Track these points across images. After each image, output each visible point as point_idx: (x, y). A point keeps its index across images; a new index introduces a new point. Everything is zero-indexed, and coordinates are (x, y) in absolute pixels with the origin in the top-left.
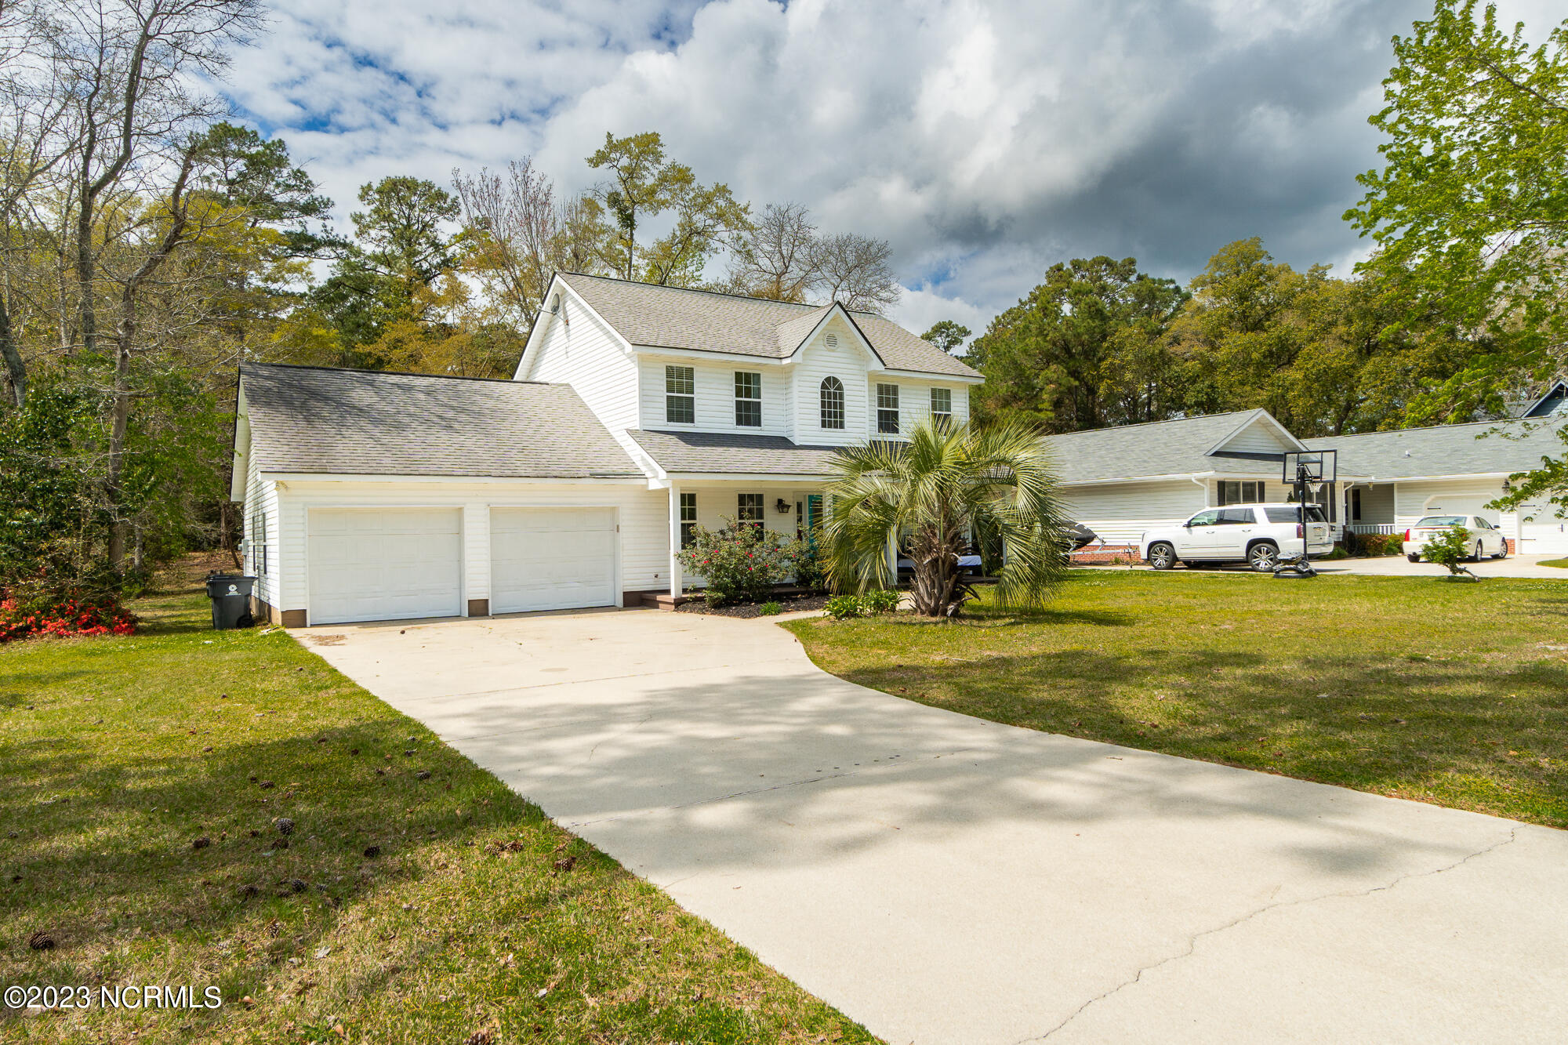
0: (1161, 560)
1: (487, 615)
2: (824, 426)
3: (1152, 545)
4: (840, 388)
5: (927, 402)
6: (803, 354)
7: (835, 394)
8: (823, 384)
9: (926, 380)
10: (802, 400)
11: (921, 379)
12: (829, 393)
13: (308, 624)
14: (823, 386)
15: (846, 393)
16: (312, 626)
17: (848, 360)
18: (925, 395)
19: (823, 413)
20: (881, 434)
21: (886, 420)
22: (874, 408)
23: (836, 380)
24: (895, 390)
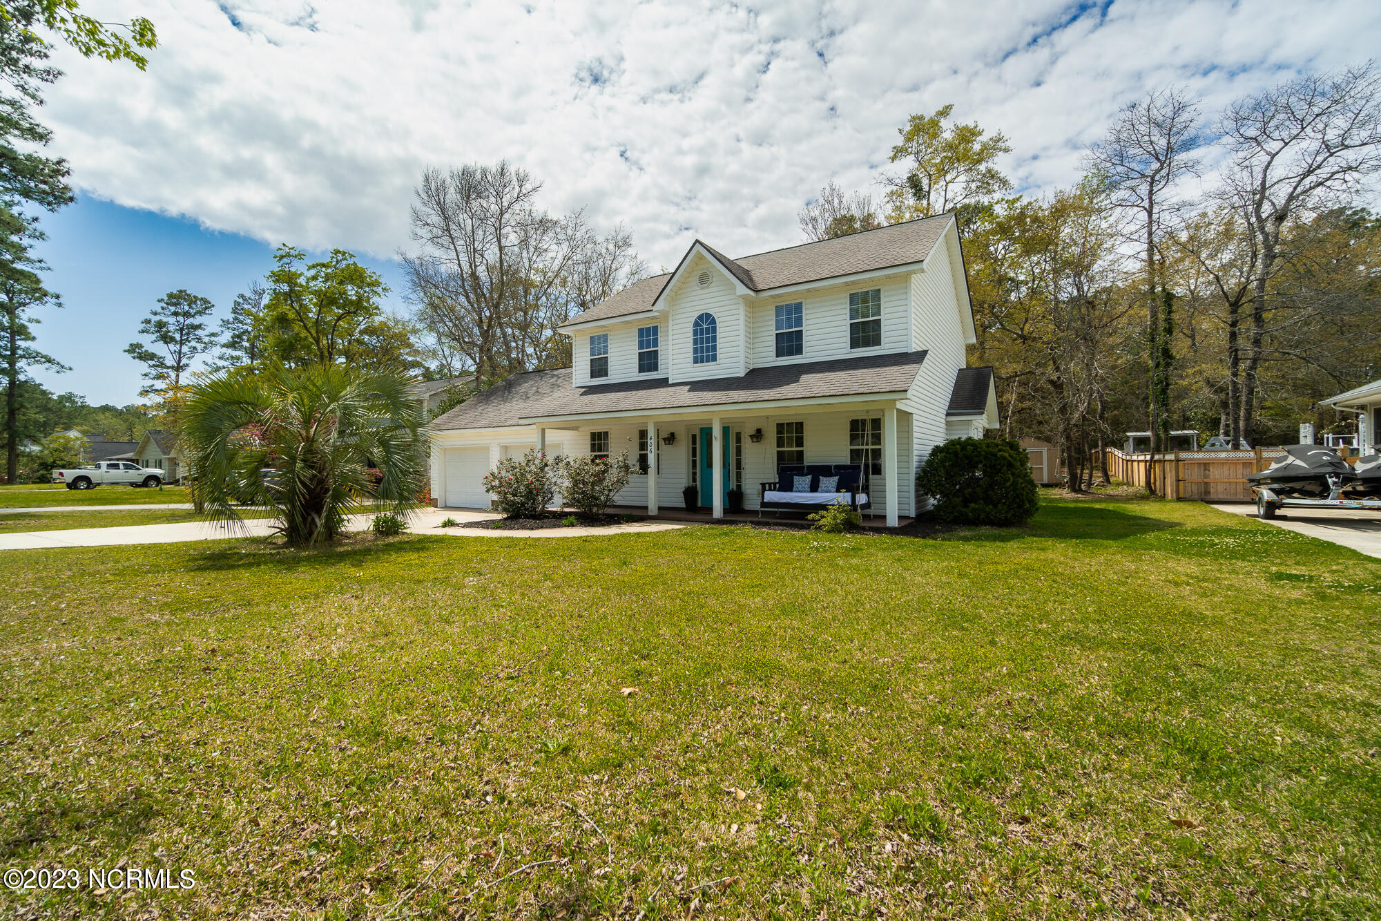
2: (696, 362)
5: (846, 310)
7: (708, 329)
8: (696, 321)
9: (840, 285)
10: (675, 342)
11: (835, 286)
12: (702, 330)
14: (696, 324)
17: (721, 293)
18: (841, 304)
19: (695, 351)
20: (779, 359)
21: (790, 342)
22: (771, 333)
23: (708, 315)
24: (799, 308)
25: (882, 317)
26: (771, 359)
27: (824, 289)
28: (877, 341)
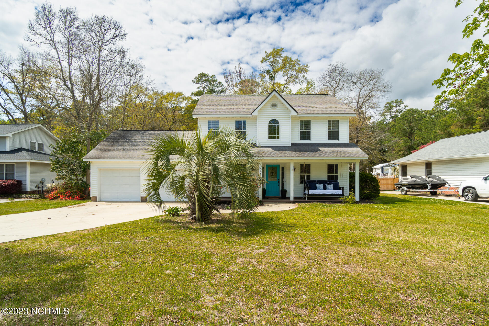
0: (470, 195)
1: (146, 201)
2: (269, 138)
3: (464, 189)
4: (278, 123)
5: (327, 126)
6: (258, 111)
7: (275, 126)
8: (270, 122)
9: (325, 117)
10: (260, 129)
11: (323, 117)
12: (273, 126)
13: (97, 200)
14: (270, 123)
15: (280, 125)
16: (100, 201)
17: (281, 112)
18: (325, 123)
19: (269, 134)
20: (301, 140)
21: (305, 135)
22: (298, 130)
23: (276, 120)
24: (309, 122)
25: (339, 130)
26: (298, 140)
27: (320, 117)
28: (337, 138)
